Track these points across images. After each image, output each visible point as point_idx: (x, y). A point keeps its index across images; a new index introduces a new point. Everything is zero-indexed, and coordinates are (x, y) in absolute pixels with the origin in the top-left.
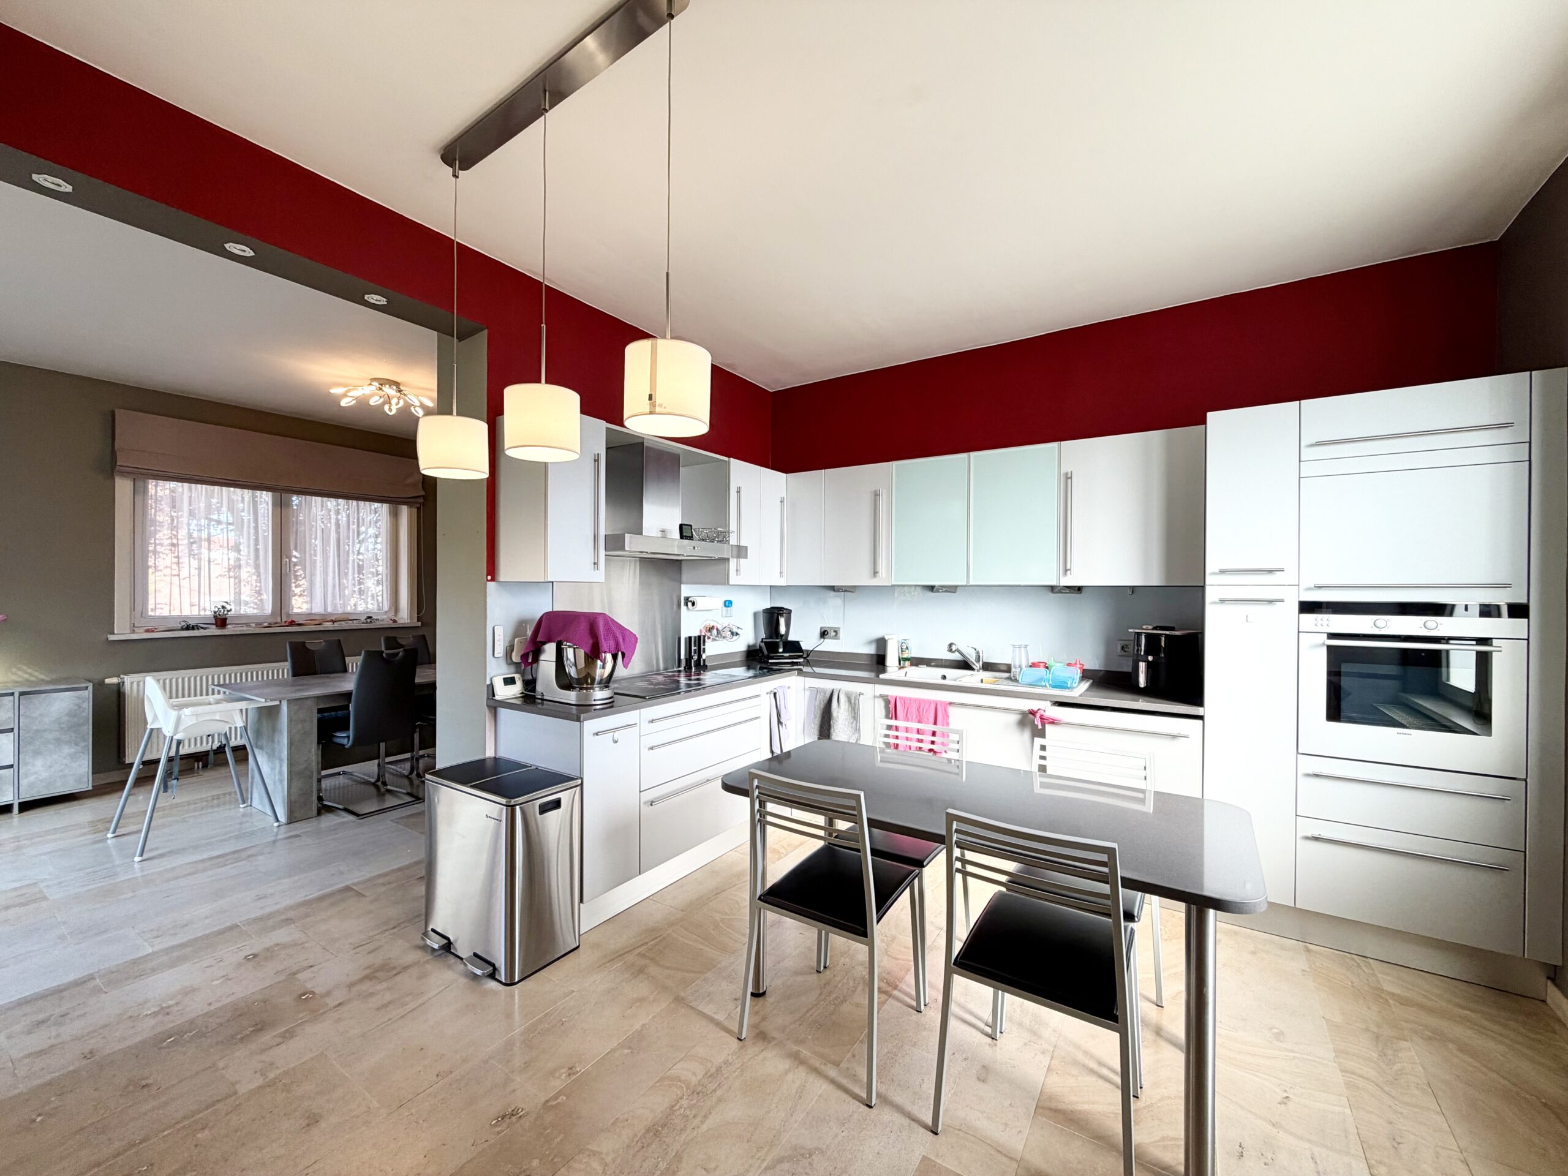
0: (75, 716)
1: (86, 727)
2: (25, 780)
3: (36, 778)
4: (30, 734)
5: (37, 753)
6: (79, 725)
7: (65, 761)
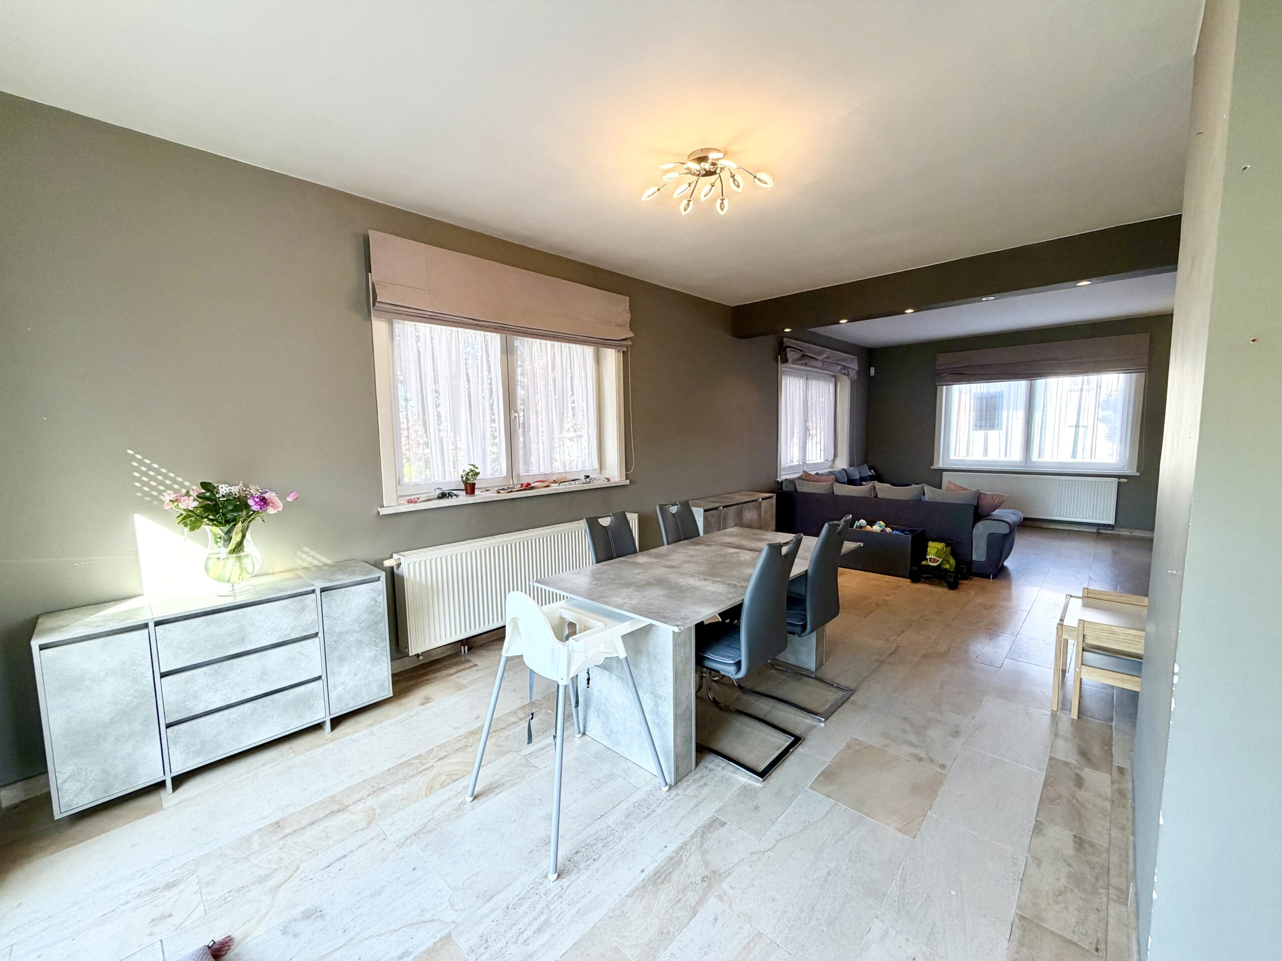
0: (373, 612)
1: (382, 624)
2: (335, 693)
3: (344, 689)
4: (334, 638)
5: (342, 659)
6: (377, 623)
7: (368, 666)
